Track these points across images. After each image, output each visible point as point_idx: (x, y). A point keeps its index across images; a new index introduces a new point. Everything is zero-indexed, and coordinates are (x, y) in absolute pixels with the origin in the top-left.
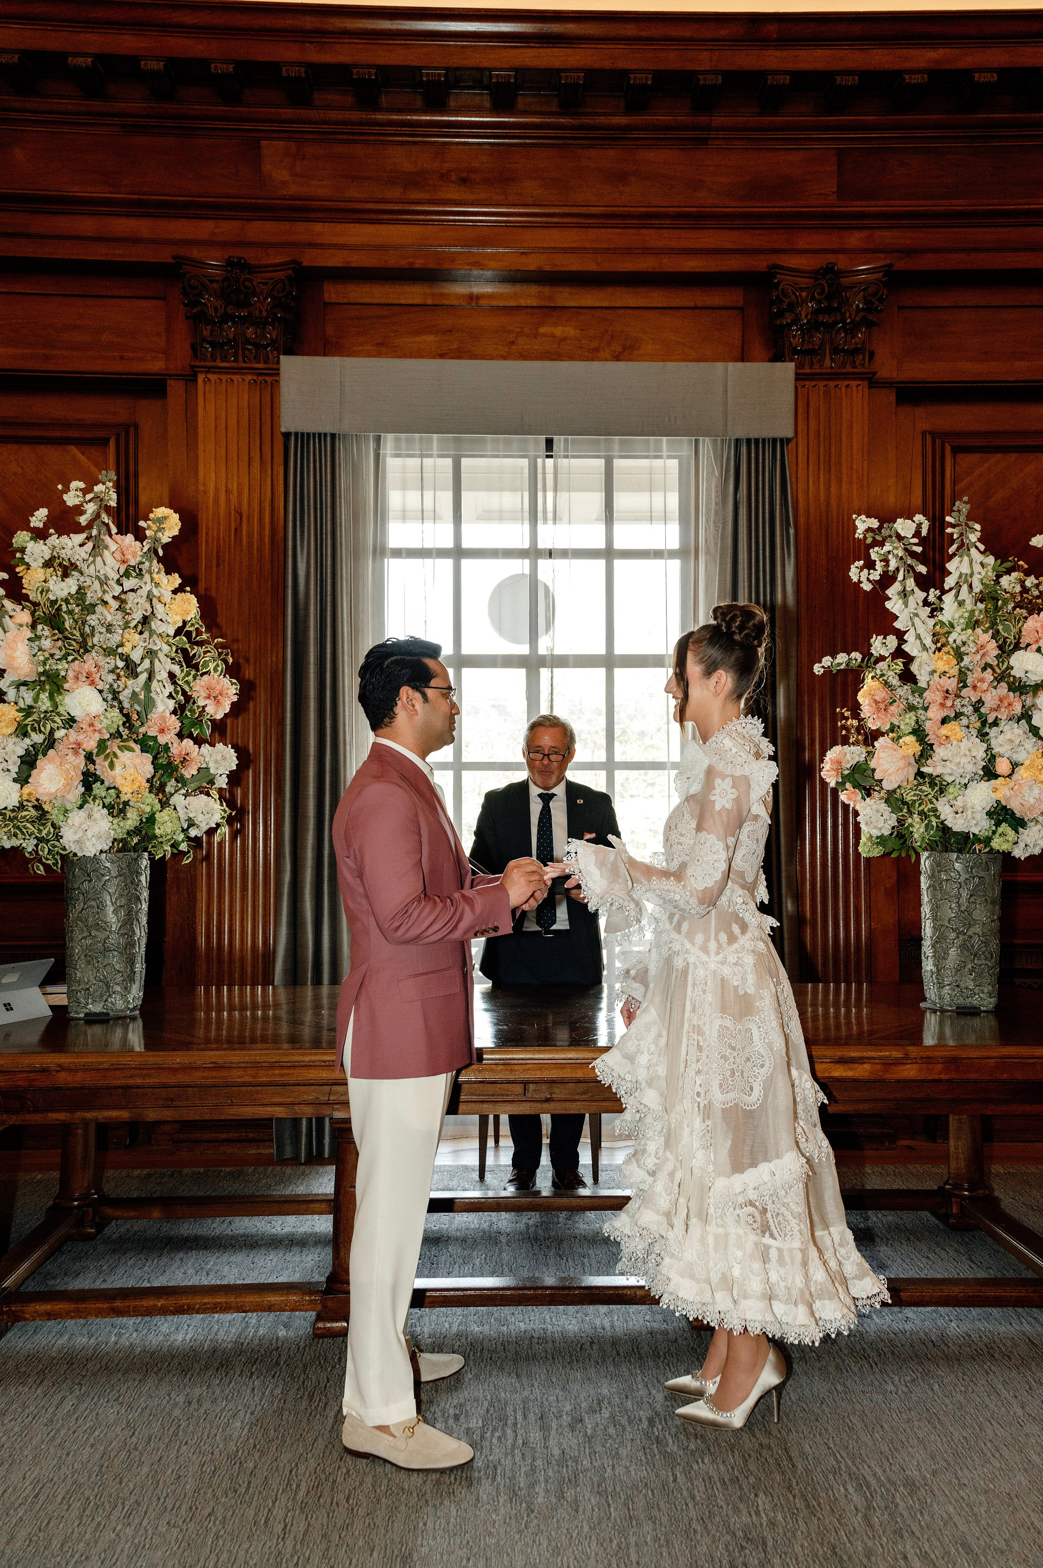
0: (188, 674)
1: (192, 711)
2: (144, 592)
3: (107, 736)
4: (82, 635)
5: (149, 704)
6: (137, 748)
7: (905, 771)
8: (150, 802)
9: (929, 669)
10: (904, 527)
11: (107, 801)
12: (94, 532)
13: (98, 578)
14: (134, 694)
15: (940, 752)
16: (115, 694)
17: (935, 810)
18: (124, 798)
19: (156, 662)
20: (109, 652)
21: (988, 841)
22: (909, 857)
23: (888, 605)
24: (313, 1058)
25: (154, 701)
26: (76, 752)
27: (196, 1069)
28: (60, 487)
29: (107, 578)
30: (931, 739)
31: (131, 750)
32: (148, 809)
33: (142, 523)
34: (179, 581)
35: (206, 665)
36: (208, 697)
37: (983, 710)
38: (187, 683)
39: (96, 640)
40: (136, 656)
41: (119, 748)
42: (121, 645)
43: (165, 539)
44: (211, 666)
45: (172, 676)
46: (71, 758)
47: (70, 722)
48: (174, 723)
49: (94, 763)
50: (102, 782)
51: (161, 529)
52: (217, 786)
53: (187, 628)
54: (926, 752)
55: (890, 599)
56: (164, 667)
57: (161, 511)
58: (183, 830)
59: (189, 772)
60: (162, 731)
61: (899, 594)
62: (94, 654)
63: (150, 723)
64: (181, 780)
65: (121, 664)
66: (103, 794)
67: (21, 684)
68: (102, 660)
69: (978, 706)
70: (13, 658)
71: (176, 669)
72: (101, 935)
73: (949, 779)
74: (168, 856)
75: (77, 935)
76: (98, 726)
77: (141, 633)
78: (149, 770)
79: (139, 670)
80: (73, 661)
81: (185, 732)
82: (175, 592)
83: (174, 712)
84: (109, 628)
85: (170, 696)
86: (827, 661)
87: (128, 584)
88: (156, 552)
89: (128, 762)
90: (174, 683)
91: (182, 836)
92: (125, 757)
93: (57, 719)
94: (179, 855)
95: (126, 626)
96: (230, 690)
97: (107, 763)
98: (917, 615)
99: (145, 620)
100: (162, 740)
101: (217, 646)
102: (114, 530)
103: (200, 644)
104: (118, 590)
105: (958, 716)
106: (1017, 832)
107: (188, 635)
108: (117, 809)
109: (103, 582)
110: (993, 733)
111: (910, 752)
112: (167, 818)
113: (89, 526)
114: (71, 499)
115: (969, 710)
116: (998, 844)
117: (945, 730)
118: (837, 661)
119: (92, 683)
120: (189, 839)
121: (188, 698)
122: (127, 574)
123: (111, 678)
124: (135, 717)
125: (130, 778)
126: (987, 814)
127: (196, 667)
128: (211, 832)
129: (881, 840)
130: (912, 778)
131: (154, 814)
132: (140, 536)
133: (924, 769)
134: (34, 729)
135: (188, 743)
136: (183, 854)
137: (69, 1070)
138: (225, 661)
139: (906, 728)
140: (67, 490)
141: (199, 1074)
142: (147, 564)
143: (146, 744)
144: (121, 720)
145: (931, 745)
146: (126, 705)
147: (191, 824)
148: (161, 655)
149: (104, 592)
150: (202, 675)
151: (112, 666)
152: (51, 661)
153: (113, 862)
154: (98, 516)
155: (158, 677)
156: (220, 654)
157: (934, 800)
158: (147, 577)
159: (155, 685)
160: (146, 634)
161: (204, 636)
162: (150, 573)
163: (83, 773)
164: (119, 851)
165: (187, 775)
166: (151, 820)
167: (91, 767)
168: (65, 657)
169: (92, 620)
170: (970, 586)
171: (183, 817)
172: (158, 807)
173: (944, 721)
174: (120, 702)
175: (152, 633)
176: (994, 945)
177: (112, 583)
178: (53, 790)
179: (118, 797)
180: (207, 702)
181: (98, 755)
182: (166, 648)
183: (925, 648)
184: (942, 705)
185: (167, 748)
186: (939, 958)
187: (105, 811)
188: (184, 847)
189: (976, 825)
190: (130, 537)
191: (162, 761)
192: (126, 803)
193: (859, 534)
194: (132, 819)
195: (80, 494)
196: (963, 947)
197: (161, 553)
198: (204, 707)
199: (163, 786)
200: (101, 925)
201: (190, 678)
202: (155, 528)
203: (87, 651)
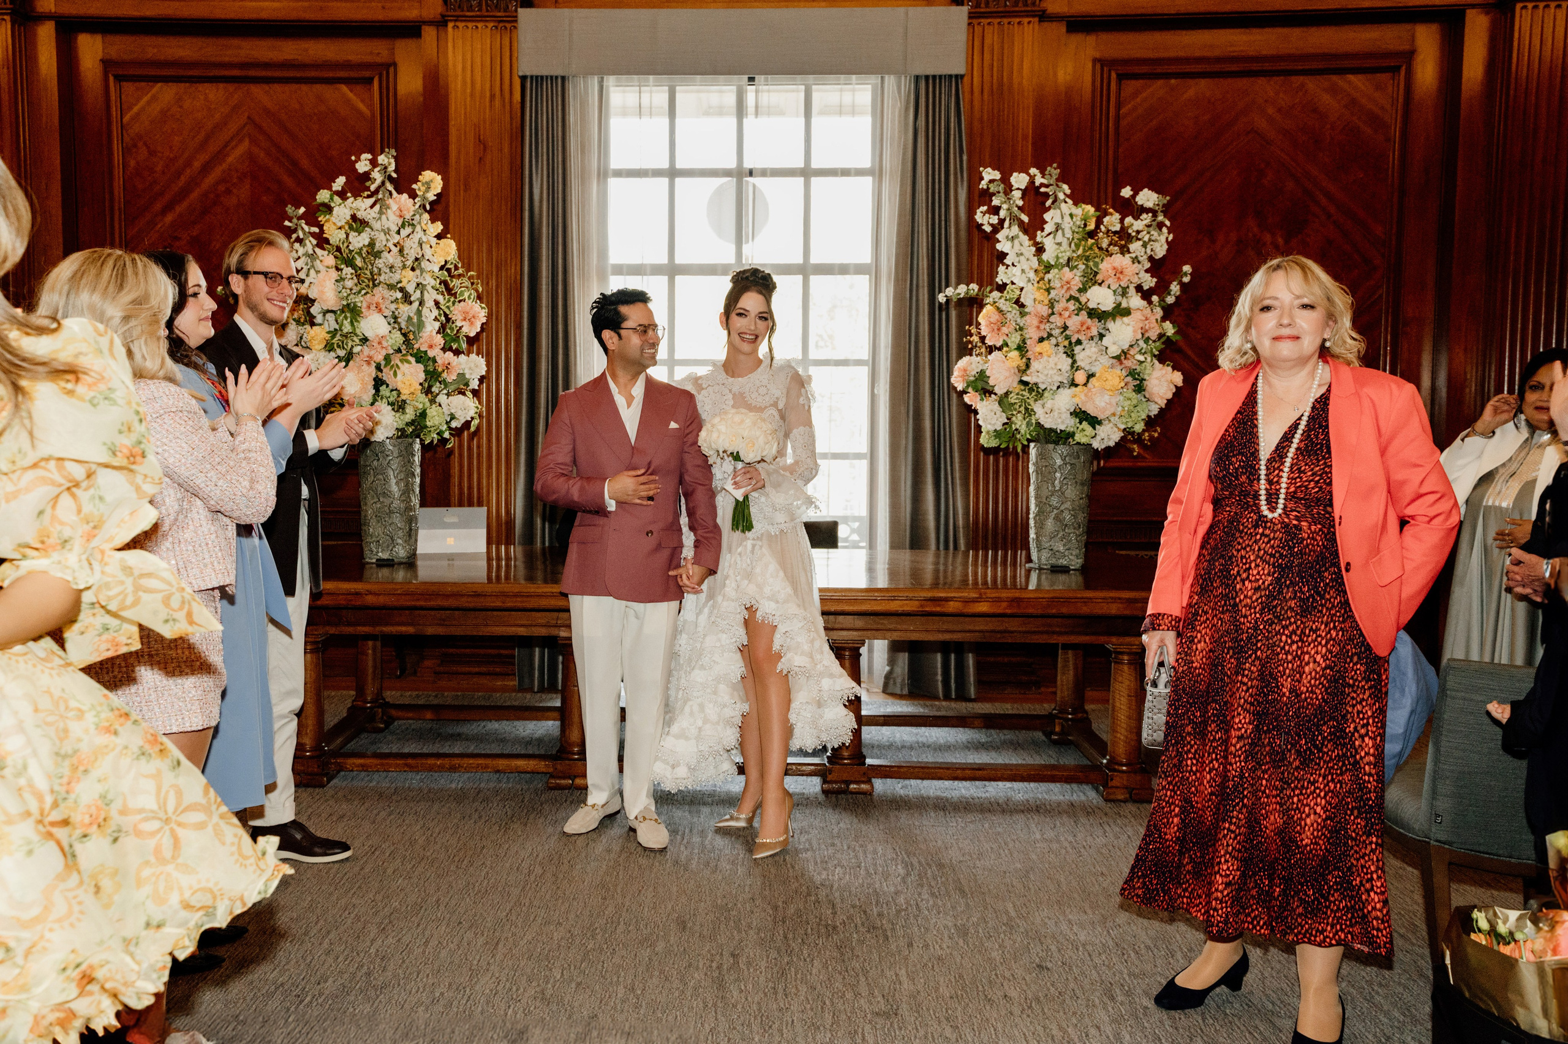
0: (449, 301)
1: (452, 329)
2: (416, 237)
3: (391, 351)
4: (371, 273)
5: (421, 325)
6: (412, 360)
7: (1010, 380)
8: (424, 399)
9: (1033, 297)
10: (1019, 180)
11: (391, 400)
12: (380, 196)
13: (383, 230)
14: (410, 318)
15: (1035, 365)
16: (396, 318)
17: (1032, 410)
18: (403, 397)
19: (426, 293)
20: (391, 287)
21: (1071, 435)
22: (1015, 448)
23: (999, 247)
24: (545, 590)
25: (423, 322)
26: (368, 363)
27: (462, 596)
28: (353, 158)
29: (389, 229)
30: (1030, 354)
31: (409, 362)
32: (421, 406)
33: (414, 186)
34: (441, 227)
35: (462, 293)
36: (465, 320)
37: (1067, 332)
38: (448, 307)
39: (382, 278)
40: (410, 288)
41: (401, 361)
42: (400, 282)
43: (431, 196)
44: (466, 295)
45: (437, 303)
46: (365, 367)
47: (365, 340)
48: (439, 340)
49: (381, 371)
50: (388, 386)
51: (428, 188)
52: (471, 387)
53: (448, 266)
54: (1028, 366)
55: (999, 241)
56: (431, 296)
57: (427, 175)
58: (447, 423)
59: (451, 377)
60: (431, 347)
61: (1007, 237)
62: (380, 288)
63: (421, 340)
64: (444, 382)
65: (399, 295)
66: (388, 394)
67: (325, 313)
68: (387, 293)
69: (1065, 328)
70: (322, 292)
71: (440, 298)
72: (387, 501)
73: (1043, 387)
74: (435, 442)
75: (370, 501)
76: (385, 344)
77: (413, 269)
78: (422, 376)
79: (412, 299)
80: (366, 294)
81: (447, 347)
82: (439, 237)
83: (438, 332)
84: (392, 267)
85: (436, 319)
86: (950, 291)
87: (404, 233)
88: (424, 207)
89: (406, 371)
90: (438, 308)
91: (445, 427)
92: (404, 367)
93: (355, 338)
94: (443, 441)
95: (404, 267)
96: (480, 313)
97: (392, 373)
98: (1022, 254)
99: (417, 259)
100: (431, 354)
101: (469, 278)
102: (394, 192)
103: (460, 276)
104: (397, 238)
105: (1050, 335)
106: (1094, 428)
107: (448, 270)
108: (399, 406)
109: (387, 232)
110: (1077, 349)
111: (1015, 364)
112: (435, 413)
113: (377, 191)
114: (362, 166)
115: (1056, 332)
116: (1079, 437)
117: (1039, 348)
118: (958, 291)
119: (380, 311)
120: (450, 428)
121: (448, 319)
122: (403, 226)
123: (393, 307)
124: (411, 337)
125: (407, 383)
126: (1071, 414)
127: (455, 295)
128: (467, 424)
129: (997, 434)
130: (1015, 384)
131: (425, 410)
132: (413, 195)
133: (1025, 378)
134: (339, 346)
135: (449, 354)
136: (446, 441)
137: (375, 594)
138: (477, 291)
139: (1013, 346)
140: (358, 159)
141: (464, 599)
142: (417, 217)
143: (421, 357)
144: (401, 339)
145: (1029, 359)
146: (403, 325)
147: (453, 417)
148: (429, 288)
149: (387, 240)
150: (460, 301)
151: (393, 299)
152: (352, 296)
153: (394, 446)
154: (383, 183)
155: (427, 305)
156: (472, 284)
157: (1032, 403)
158: (418, 228)
159: (425, 311)
160: (418, 272)
161: (460, 271)
162: (420, 223)
163: (375, 379)
164: (398, 437)
165: (449, 380)
166: (423, 415)
167: (380, 374)
168: (359, 292)
169: (380, 263)
170: (1063, 230)
171: (447, 412)
172: (428, 404)
173: (1041, 340)
174: (399, 324)
175: (422, 271)
176: (1081, 517)
177: (393, 233)
178: (353, 392)
179: (399, 396)
180: (464, 323)
181: (386, 366)
182: (433, 282)
183: (1029, 281)
184: (1038, 327)
185: (434, 360)
186: (1040, 526)
187: (390, 408)
188: (447, 435)
189: (1063, 422)
190: (405, 196)
191: (431, 368)
192: (404, 402)
193: (983, 184)
194: (410, 414)
195: (368, 162)
196: (1056, 518)
197: (428, 207)
198: (461, 328)
199: (430, 387)
200: (386, 494)
201: (450, 304)
202: (423, 189)
203: (375, 286)
